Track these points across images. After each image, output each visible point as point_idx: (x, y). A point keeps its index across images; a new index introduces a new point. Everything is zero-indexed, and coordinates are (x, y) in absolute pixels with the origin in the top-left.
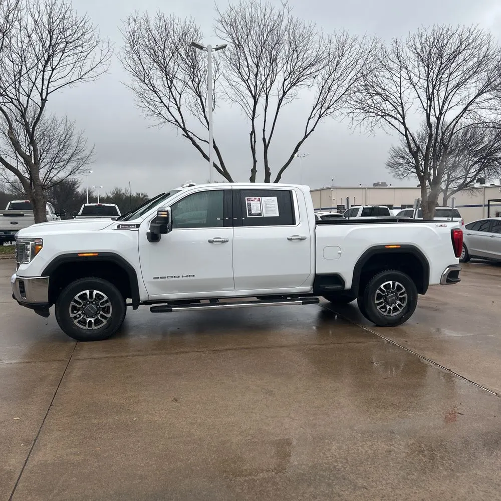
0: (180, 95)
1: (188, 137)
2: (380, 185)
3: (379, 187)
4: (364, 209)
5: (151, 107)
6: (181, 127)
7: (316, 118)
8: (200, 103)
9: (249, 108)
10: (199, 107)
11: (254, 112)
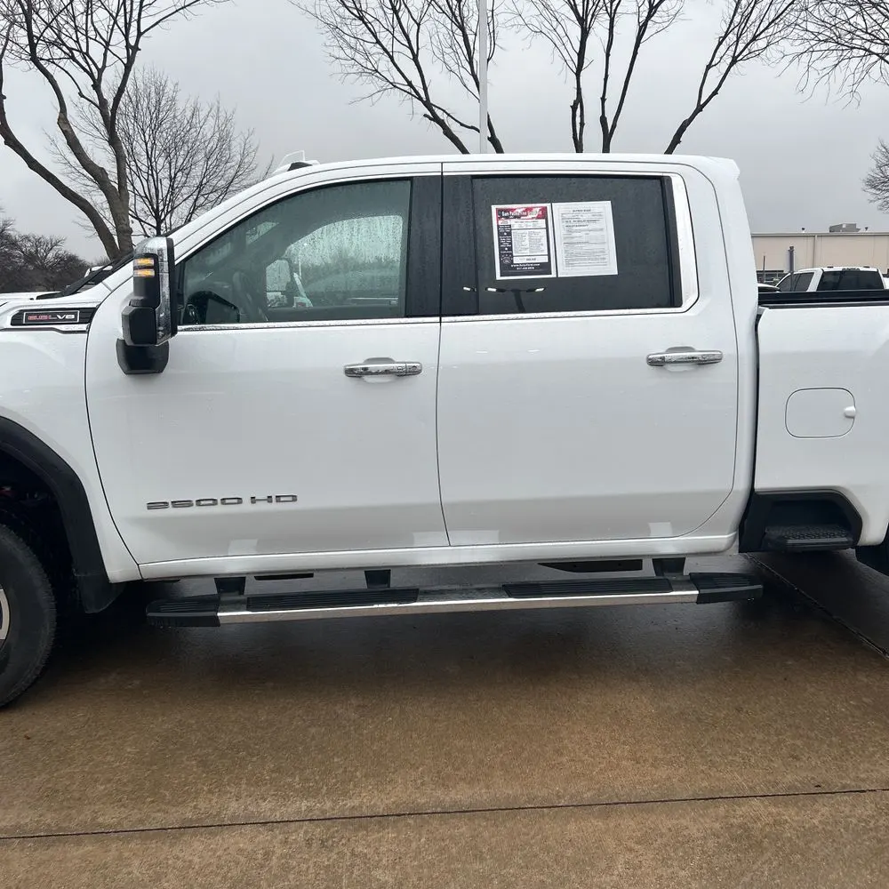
0: (419, 25)
1: (435, 119)
2: (844, 230)
3: (841, 233)
4: (825, 274)
5: (358, 57)
6: (420, 98)
7: (723, 67)
8: (462, 44)
9: (569, 46)
10: (459, 51)
11: (581, 54)
